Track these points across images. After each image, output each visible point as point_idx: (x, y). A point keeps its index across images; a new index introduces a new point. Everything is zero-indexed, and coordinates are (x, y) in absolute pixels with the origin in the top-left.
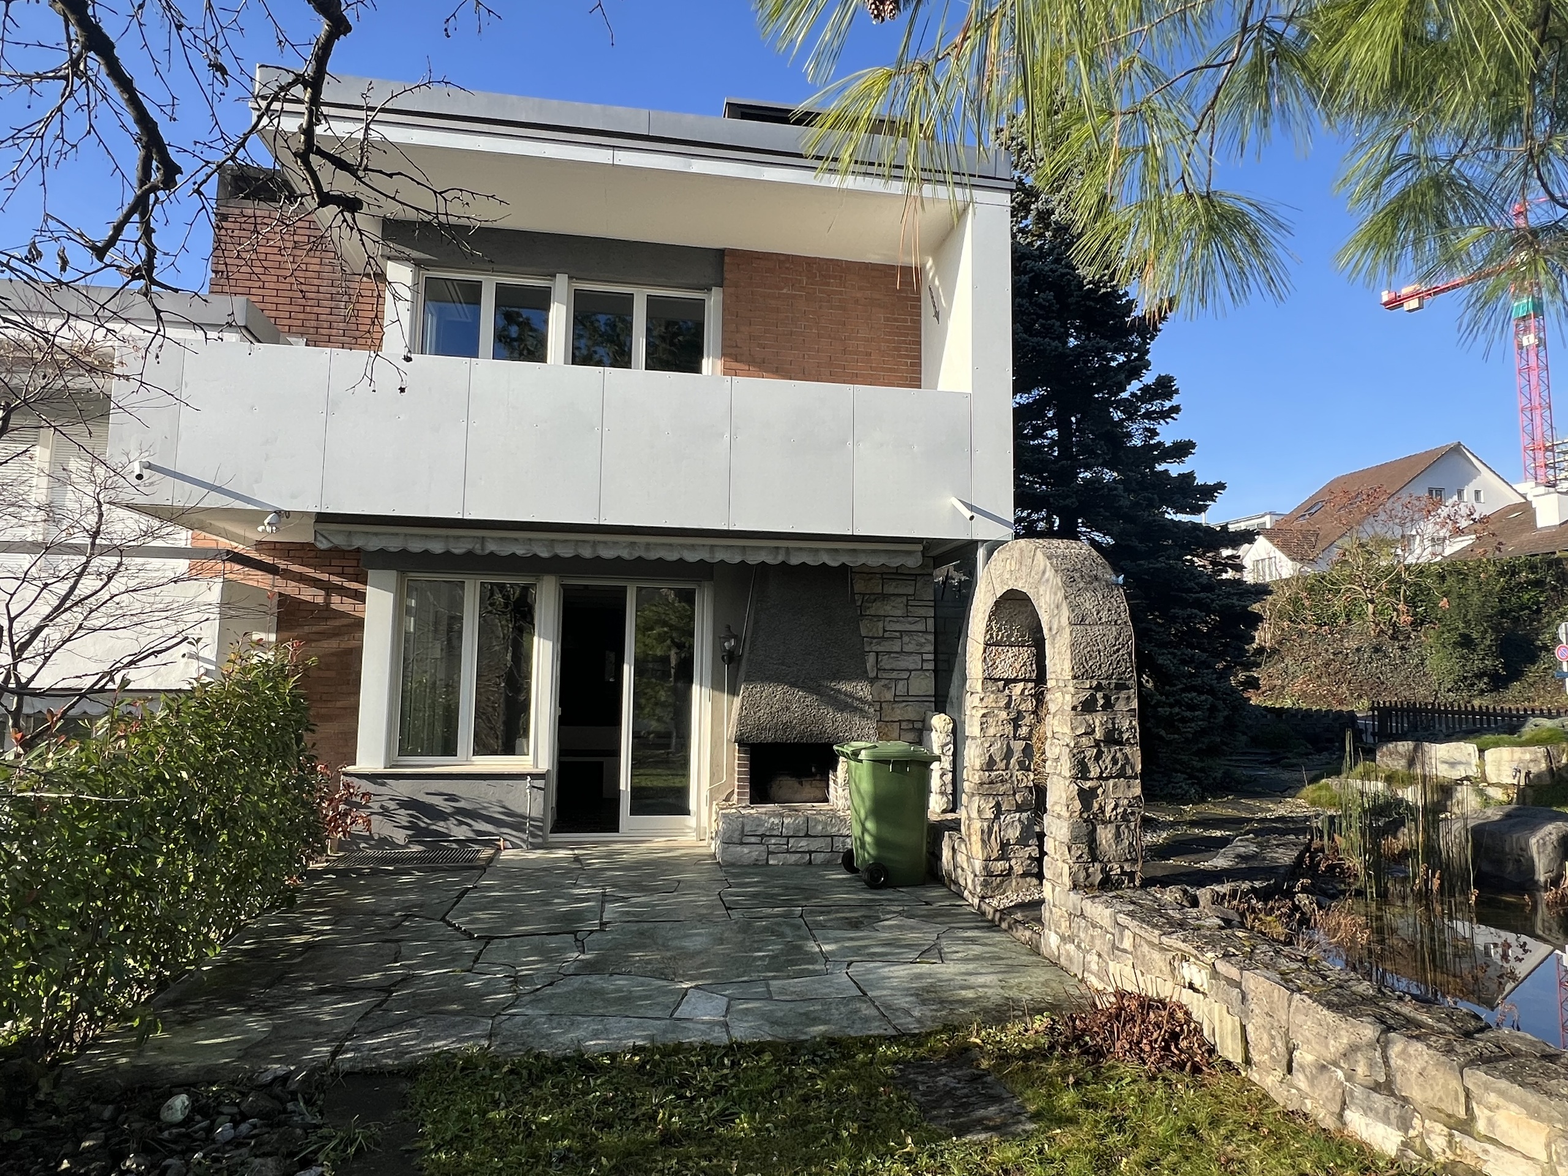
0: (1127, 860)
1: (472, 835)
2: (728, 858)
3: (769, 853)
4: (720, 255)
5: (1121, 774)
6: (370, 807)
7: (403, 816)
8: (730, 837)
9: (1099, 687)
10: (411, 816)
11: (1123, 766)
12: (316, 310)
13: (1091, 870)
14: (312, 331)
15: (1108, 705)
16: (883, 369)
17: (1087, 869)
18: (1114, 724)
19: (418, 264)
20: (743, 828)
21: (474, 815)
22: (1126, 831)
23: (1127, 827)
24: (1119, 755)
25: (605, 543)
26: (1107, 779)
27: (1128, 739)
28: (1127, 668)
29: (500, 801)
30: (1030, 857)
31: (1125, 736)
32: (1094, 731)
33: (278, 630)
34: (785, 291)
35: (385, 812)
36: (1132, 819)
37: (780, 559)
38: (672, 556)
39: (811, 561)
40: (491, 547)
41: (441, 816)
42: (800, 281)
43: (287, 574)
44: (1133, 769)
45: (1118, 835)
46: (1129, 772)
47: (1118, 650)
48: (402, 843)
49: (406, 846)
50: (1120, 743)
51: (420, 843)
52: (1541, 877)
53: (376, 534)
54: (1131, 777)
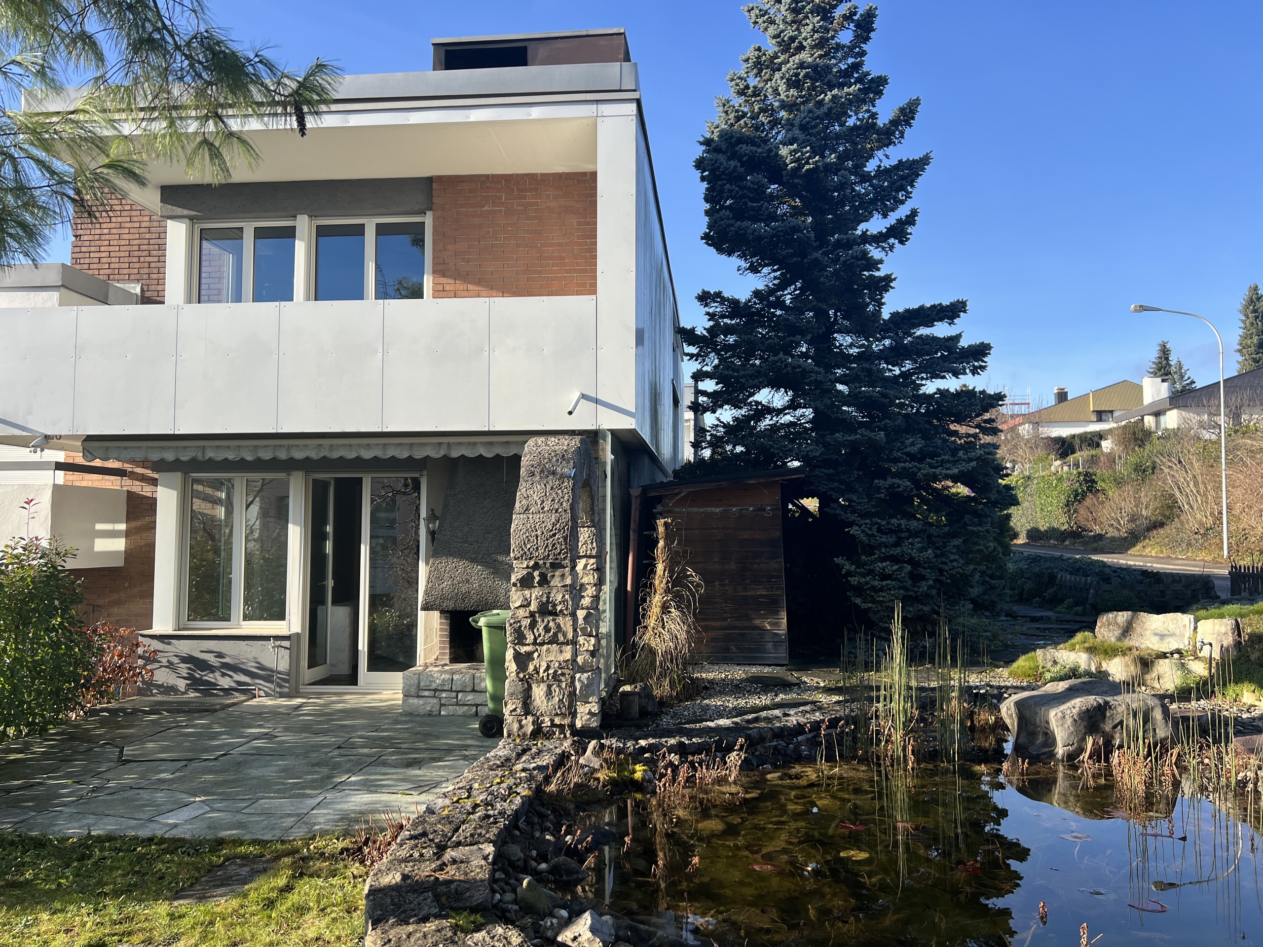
0: (557, 714)
1: (234, 685)
2: (407, 709)
3: (442, 705)
4: (429, 182)
5: (553, 641)
6: (160, 662)
7: (184, 668)
8: (408, 691)
9: (536, 566)
10: (189, 668)
11: (556, 634)
12: (147, 259)
13: (524, 722)
14: (145, 276)
15: (544, 581)
16: (576, 271)
17: (520, 721)
18: (548, 597)
19: (191, 218)
20: (419, 683)
21: (235, 668)
22: (557, 690)
23: (559, 686)
24: (551, 624)
25: (297, 446)
26: (542, 644)
27: (561, 611)
28: (561, 550)
29: (255, 658)
30: (590, 713)
31: (559, 608)
32: (529, 604)
33: (128, 521)
34: (486, 208)
35: (170, 666)
36: (563, 679)
37: (442, 453)
38: (351, 455)
39: (470, 453)
40: (210, 454)
41: (211, 668)
42: (500, 198)
43: (133, 476)
44: (565, 635)
45: (549, 694)
46: (561, 638)
47: (554, 535)
48: (183, 690)
49: (185, 693)
50: (555, 614)
51: (197, 690)
52: (1060, 751)
53: (126, 448)
54: (563, 643)
